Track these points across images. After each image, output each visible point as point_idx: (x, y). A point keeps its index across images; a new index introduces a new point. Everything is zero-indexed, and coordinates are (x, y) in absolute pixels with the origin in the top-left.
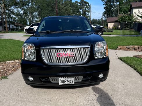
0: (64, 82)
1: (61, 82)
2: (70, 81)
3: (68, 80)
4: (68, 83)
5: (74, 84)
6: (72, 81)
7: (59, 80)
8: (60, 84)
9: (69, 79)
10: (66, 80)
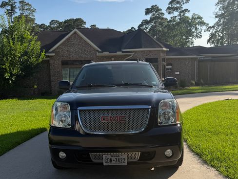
0: (111, 161)
1: (106, 161)
2: (120, 160)
3: (118, 158)
4: (118, 163)
5: (126, 164)
6: (123, 160)
7: (104, 158)
8: (105, 164)
9: (119, 156)
10: (114, 158)
